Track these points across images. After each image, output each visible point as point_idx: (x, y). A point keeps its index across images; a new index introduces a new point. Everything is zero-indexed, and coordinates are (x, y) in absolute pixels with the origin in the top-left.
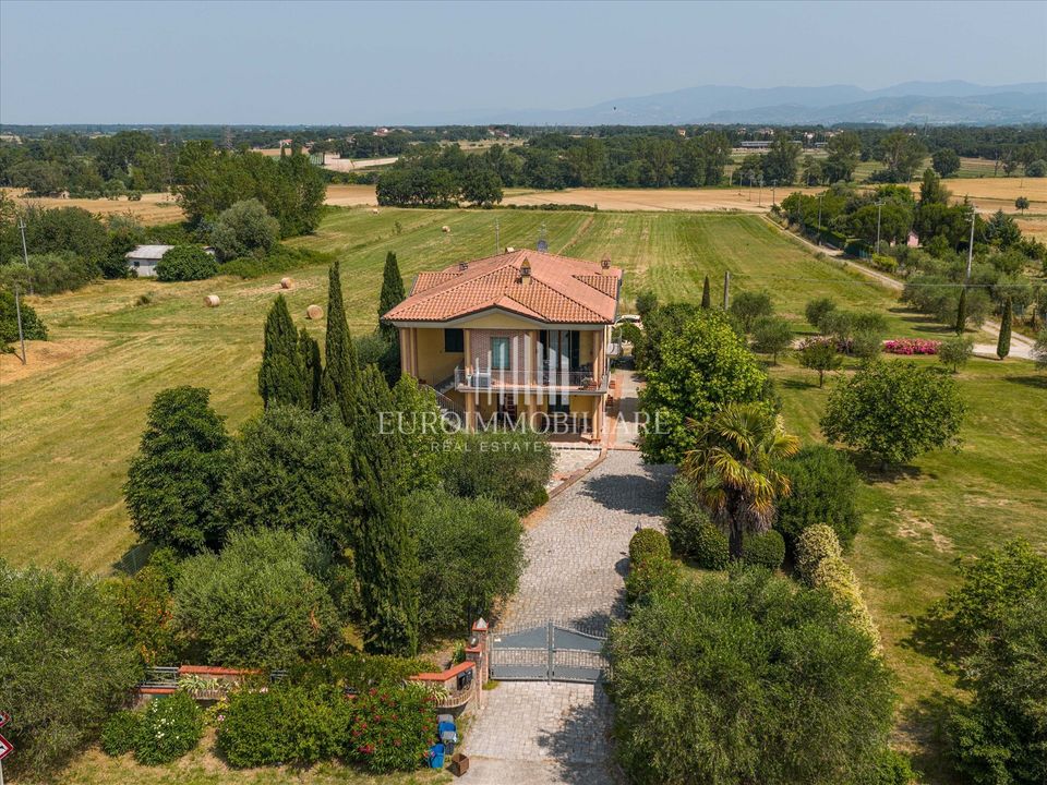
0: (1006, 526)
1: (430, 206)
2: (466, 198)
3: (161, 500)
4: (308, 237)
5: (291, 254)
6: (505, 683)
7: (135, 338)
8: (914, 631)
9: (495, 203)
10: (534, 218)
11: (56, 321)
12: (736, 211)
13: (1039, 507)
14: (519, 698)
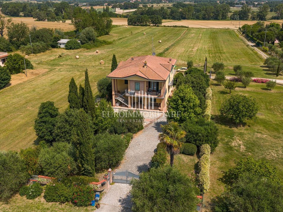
0: (262, 144)
1: (142, 26)
2: (152, 23)
3: (42, 129)
4: (107, 35)
5: (100, 42)
6: (116, 183)
7: (55, 69)
8: (224, 176)
9: (160, 25)
10: (170, 30)
11: (37, 62)
12: (228, 29)
13: (274, 138)
14: (118, 188)
